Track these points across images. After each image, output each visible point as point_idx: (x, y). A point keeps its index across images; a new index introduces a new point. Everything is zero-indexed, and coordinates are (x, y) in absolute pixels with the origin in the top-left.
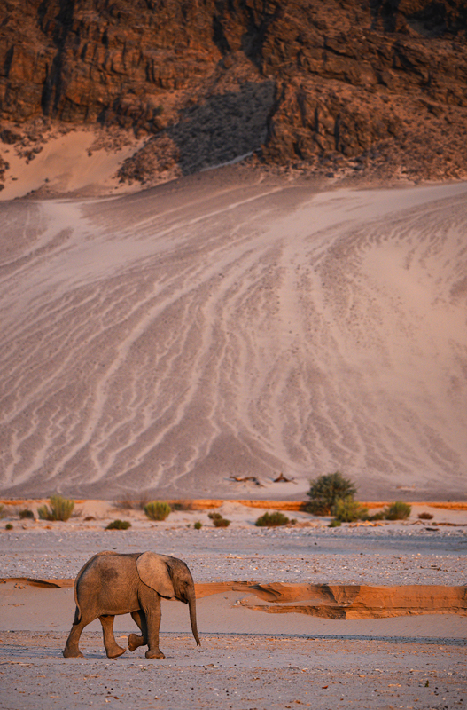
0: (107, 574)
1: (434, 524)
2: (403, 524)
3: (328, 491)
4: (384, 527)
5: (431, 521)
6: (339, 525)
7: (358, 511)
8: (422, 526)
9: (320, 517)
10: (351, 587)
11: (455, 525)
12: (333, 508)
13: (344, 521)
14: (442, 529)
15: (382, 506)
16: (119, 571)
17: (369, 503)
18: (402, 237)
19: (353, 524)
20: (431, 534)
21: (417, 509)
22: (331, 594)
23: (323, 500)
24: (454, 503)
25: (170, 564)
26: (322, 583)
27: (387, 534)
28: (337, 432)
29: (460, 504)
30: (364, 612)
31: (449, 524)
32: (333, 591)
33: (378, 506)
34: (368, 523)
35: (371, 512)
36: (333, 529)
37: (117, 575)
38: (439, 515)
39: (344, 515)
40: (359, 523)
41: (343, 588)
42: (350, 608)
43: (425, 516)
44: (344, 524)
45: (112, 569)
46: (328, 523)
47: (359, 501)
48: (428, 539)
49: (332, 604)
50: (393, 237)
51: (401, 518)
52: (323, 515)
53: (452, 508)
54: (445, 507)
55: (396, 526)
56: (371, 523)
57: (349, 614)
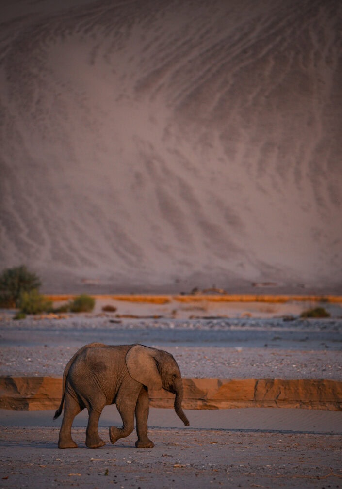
0: (96, 367)
1: (118, 316)
2: (87, 317)
3: (13, 284)
4: (69, 320)
5: (114, 314)
6: (24, 318)
7: (43, 303)
8: (105, 319)
9: (5, 310)
10: (34, 378)
11: (137, 317)
12: (18, 301)
13: (29, 313)
14: (125, 321)
15: (66, 299)
16: (108, 365)
17: (55, 296)
18: (86, 31)
19: (38, 316)
20: (114, 326)
21: (101, 301)
22: (14, 385)
23: (8, 292)
24: (137, 296)
25: (158, 358)
26: (6, 375)
27: (71, 326)
28: (22, 225)
29: (143, 296)
30: (47, 403)
31: (132, 317)
32: (17, 382)
33: (63, 299)
34: (52, 316)
35: (56, 305)
36: (17, 322)
37: (105, 368)
38: (123, 308)
39: (29, 308)
40: (44, 316)
41: (26, 380)
42: (33, 399)
43: (109, 309)
44: (29, 317)
45: (101, 362)
46: (13, 316)
47: (44, 294)
48: (111, 331)
49: (15, 396)
50: (78, 32)
51: (85, 311)
52: (8, 307)
53: (135, 301)
54: (128, 300)
55: (80, 319)
56: (56, 316)
57: (32, 405)
